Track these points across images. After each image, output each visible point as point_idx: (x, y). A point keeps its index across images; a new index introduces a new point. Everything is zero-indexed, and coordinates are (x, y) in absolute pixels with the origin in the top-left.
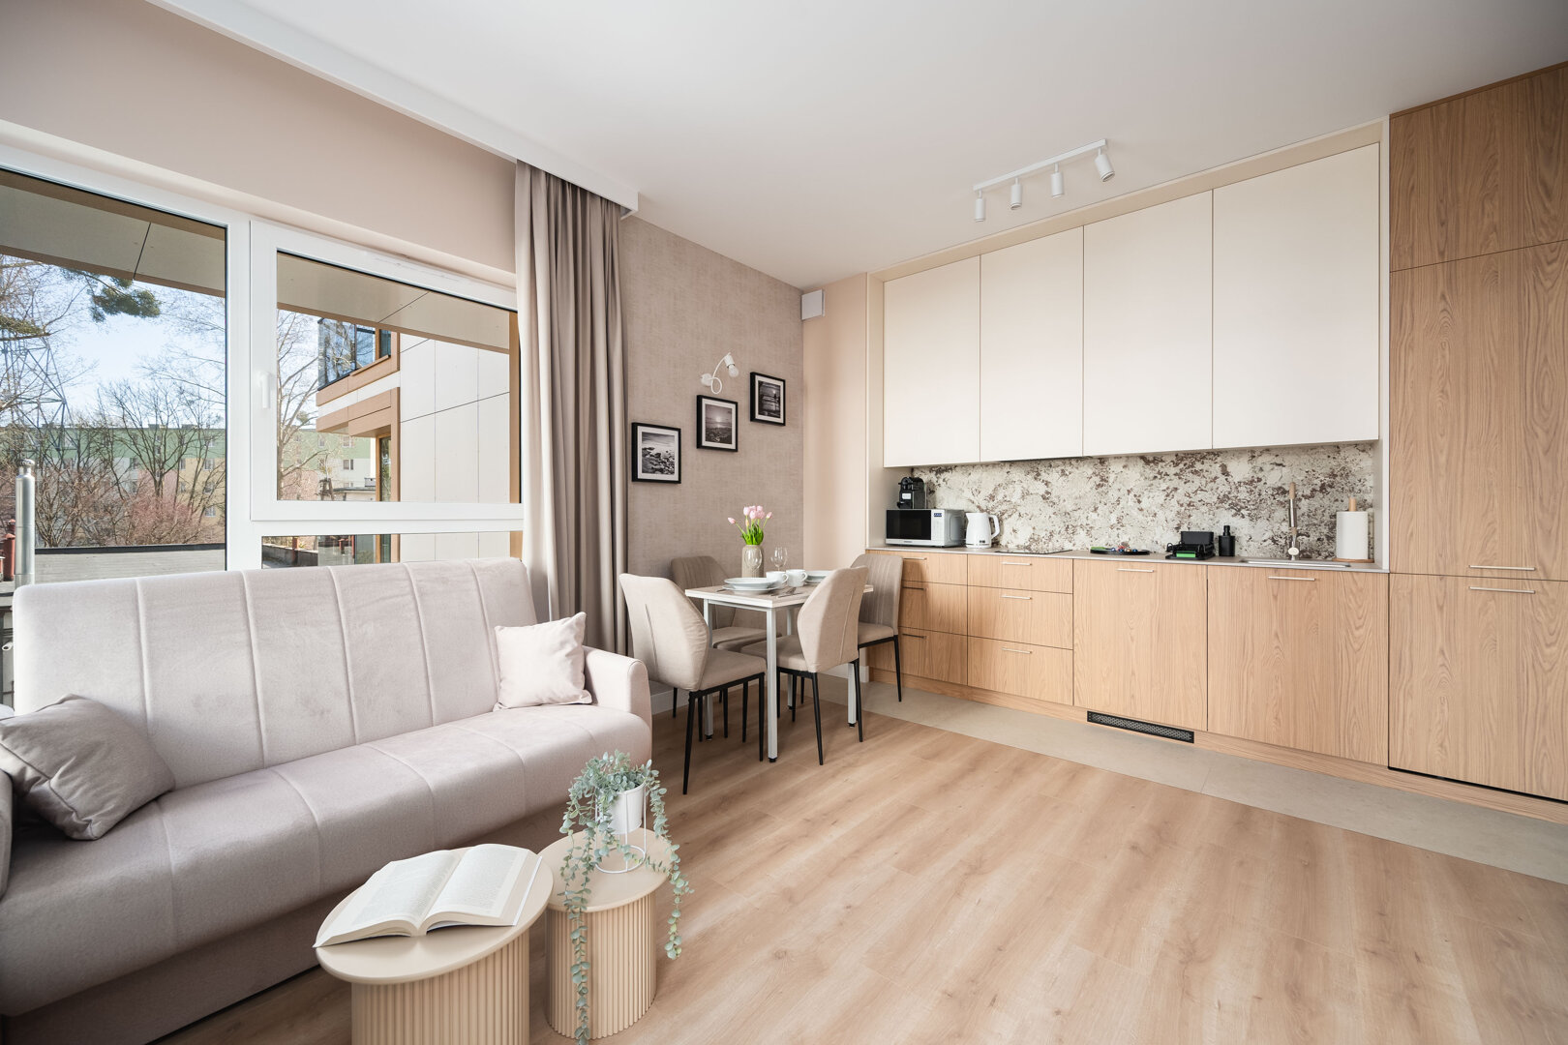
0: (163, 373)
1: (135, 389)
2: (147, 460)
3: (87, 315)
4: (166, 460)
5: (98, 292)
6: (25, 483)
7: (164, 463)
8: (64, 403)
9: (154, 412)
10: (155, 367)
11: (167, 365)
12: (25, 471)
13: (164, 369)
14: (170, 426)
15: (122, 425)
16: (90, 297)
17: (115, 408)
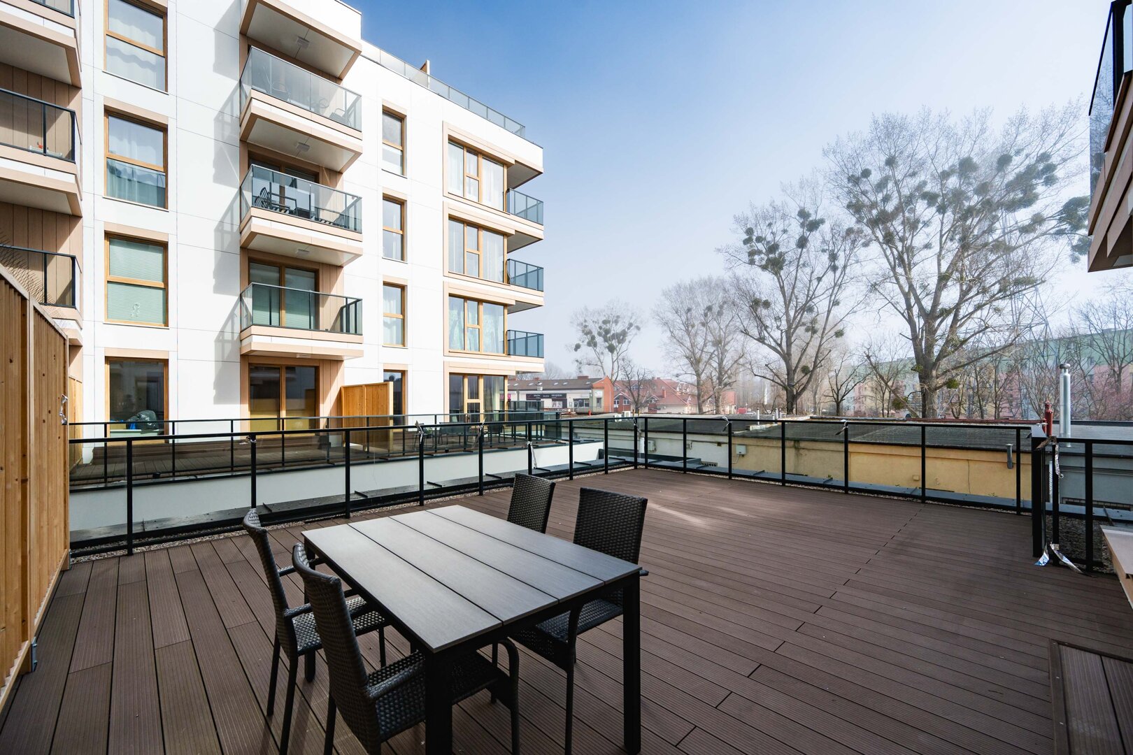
0: (1121, 287)
1: (1096, 305)
2: (1107, 357)
3: (1068, 261)
4: (1125, 356)
5: (1075, 242)
6: (1065, 378)
7: (1123, 359)
8: (1047, 325)
9: (1113, 319)
10: (1113, 284)
11: (1125, 280)
12: (1065, 371)
13: (1122, 284)
14: (1128, 328)
15: (1089, 333)
16: (1070, 247)
17: (1083, 322)
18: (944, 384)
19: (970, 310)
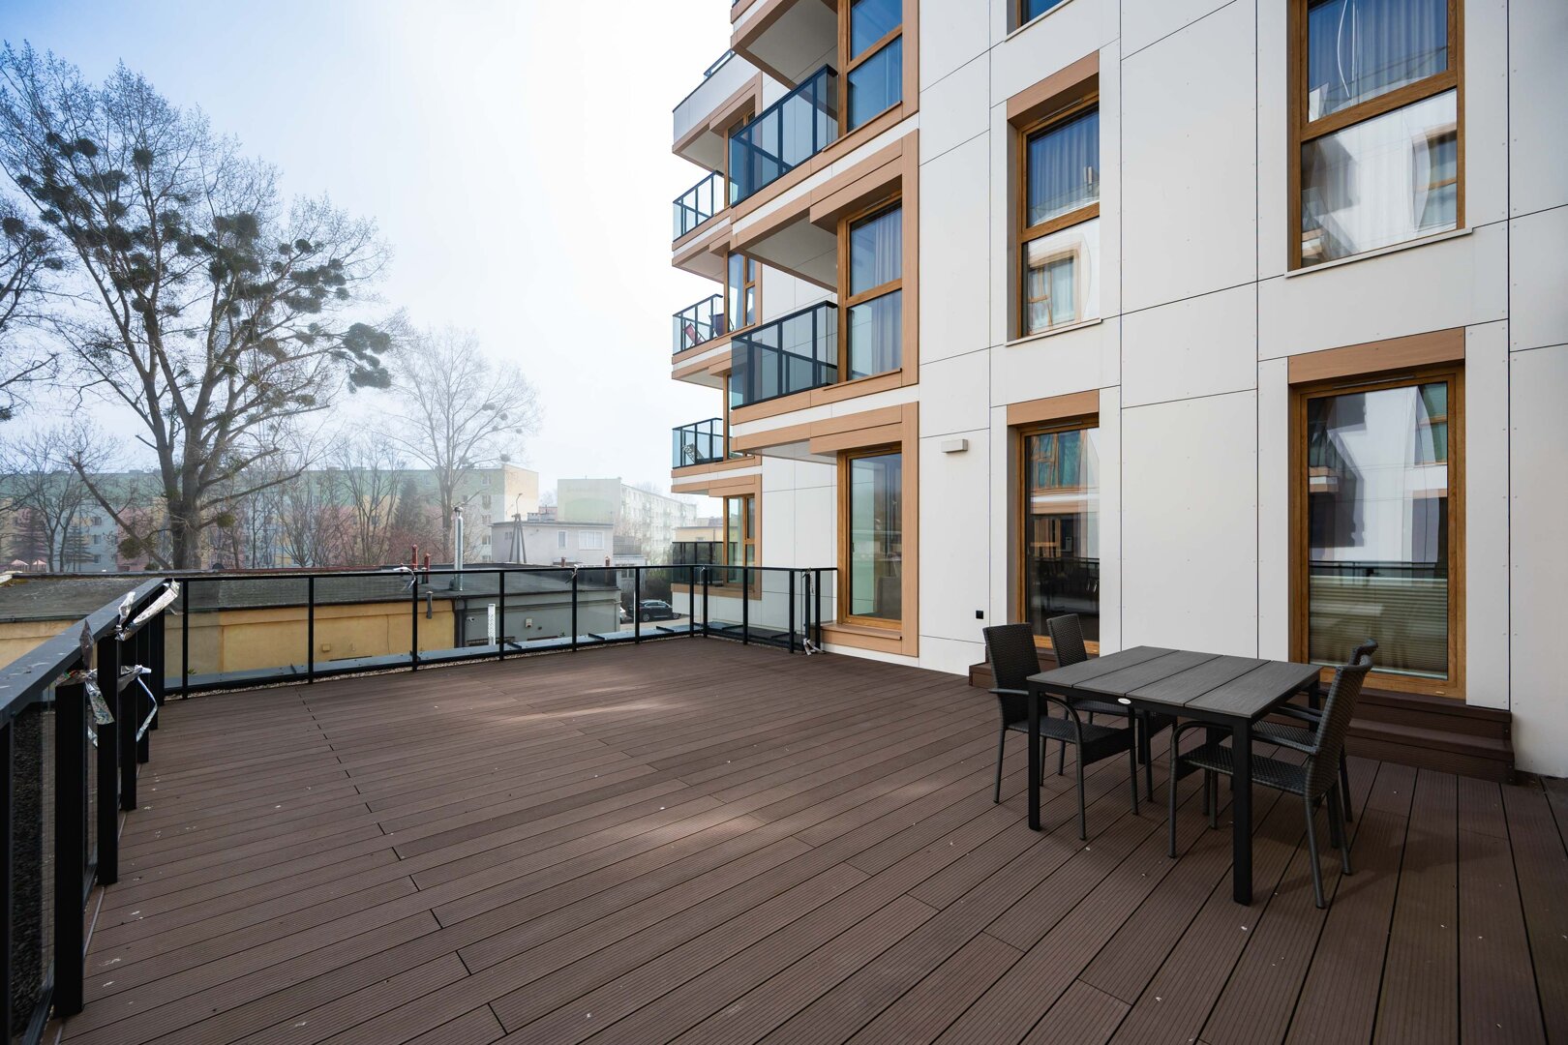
18: (213, 520)
19: (243, 423)
